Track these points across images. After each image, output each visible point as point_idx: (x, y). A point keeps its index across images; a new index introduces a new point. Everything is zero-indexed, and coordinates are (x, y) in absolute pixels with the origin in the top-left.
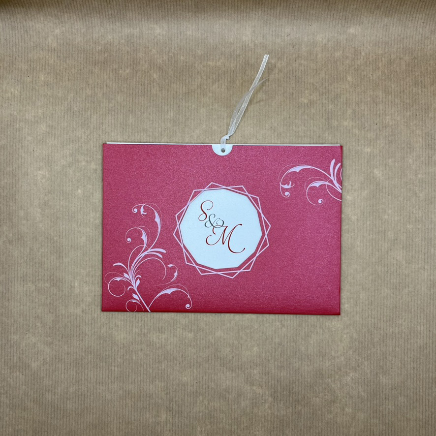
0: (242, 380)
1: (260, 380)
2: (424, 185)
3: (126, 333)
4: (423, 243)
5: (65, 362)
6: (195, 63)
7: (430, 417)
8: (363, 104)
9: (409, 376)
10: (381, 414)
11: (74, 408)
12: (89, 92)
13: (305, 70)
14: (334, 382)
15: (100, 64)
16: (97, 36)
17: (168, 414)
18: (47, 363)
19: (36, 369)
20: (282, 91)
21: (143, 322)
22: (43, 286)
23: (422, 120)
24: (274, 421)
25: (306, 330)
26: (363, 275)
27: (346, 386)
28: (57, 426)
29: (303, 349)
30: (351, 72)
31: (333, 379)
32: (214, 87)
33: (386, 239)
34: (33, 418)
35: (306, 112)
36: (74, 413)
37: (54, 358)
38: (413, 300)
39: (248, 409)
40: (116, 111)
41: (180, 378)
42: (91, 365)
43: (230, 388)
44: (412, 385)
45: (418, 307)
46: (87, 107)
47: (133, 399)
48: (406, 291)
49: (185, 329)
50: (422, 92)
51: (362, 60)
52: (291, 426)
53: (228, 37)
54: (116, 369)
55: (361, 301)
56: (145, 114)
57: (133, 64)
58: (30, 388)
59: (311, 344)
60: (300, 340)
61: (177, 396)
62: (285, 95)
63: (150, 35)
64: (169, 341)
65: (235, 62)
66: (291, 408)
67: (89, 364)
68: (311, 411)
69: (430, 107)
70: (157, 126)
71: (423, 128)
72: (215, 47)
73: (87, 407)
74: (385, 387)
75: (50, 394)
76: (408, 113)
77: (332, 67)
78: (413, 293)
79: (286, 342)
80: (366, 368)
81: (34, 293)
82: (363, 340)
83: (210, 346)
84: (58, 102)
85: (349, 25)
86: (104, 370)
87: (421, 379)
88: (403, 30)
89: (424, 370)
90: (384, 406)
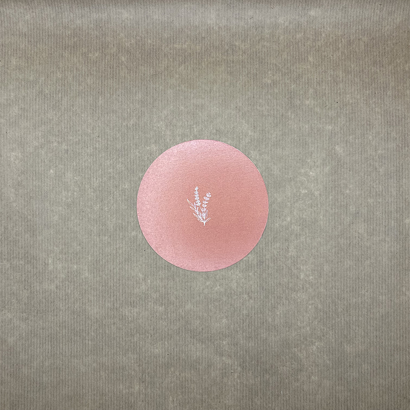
0: (212, 351)
1: (229, 351)
2: (383, 161)
3: (99, 308)
4: (384, 216)
5: (40, 337)
6: (162, 46)
7: (392, 383)
8: (324, 84)
9: (372, 345)
10: (346, 381)
11: (49, 381)
12: (59, 75)
13: (267, 51)
14: (300, 351)
15: (69, 48)
16: (67, 21)
17: (141, 385)
18: (23, 338)
19: (12, 344)
20: (246, 72)
21: (115, 297)
22: (17, 263)
23: (381, 98)
24: (243, 390)
25: (273, 302)
26: (327, 248)
27: (312, 355)
28: (33, 398)
29: (270, 320)
30: (312, 53)
31: (299, 348)
32: (180, 69)
33: (348, 213)
34: (10, 391)
35: (270, 91)
36: (50, 386)
37: (30, 333)
38: (375, 271)
39: (218, 378)
40: (86, 94)
41: (152, 350)
42: (66, 339)
43: (201, 359)
44: (375, 353)
45: (379, 278)
46: (58, 90)
47: (107, 372)
48: (369, 263)
49: (156, 303)
50: (380, 71)
51: (322, 41)
52: (259, 394)
53: (194, 21)
54: (90, 343)
55: (325, 273)
56: (114, 95)
57: (102, 48)
58: (6, 362)
59: (277, 315)
60: (267, 312)
61: (150, 368)
62: (249, 76)
63: (117, 19)
64: (141, 315)
65: (201, 45)
66: (259, 377)
67: (64, 339)
68: (279, 379)
69: (388, 85)
70: (126, 107)
71: (382, 106)
72: (181, 30)
73: (62, 380)
74: (349, 355)
75: (26, 367)
76: (367, 92)
77: (294, 48)
78: (375, 264)
79: (253, 314)
80: (331, 338)
81: (9, 271)
82: (328, 310)
83: (181, 318)
84: (30, 85)
85: (309, 7)
86: (78, 343)
87: (384, 346)
88: (361, 12)
89: (386, 338)
90: (349, 373)
